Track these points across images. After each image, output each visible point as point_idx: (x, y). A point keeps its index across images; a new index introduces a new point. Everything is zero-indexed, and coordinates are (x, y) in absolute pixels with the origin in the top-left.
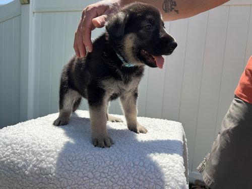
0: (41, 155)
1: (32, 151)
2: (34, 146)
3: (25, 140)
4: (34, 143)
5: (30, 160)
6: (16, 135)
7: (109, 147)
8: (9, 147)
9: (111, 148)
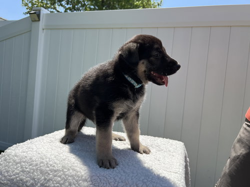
0: (49, 174)
1: (40, 170)
2: (42, 165)
3: (34, 158)
4: (42, 162)
5: (38, 179)
6: (25, 153)
7: (114, 168)
8: (19, 165)
9: (115, 169)
